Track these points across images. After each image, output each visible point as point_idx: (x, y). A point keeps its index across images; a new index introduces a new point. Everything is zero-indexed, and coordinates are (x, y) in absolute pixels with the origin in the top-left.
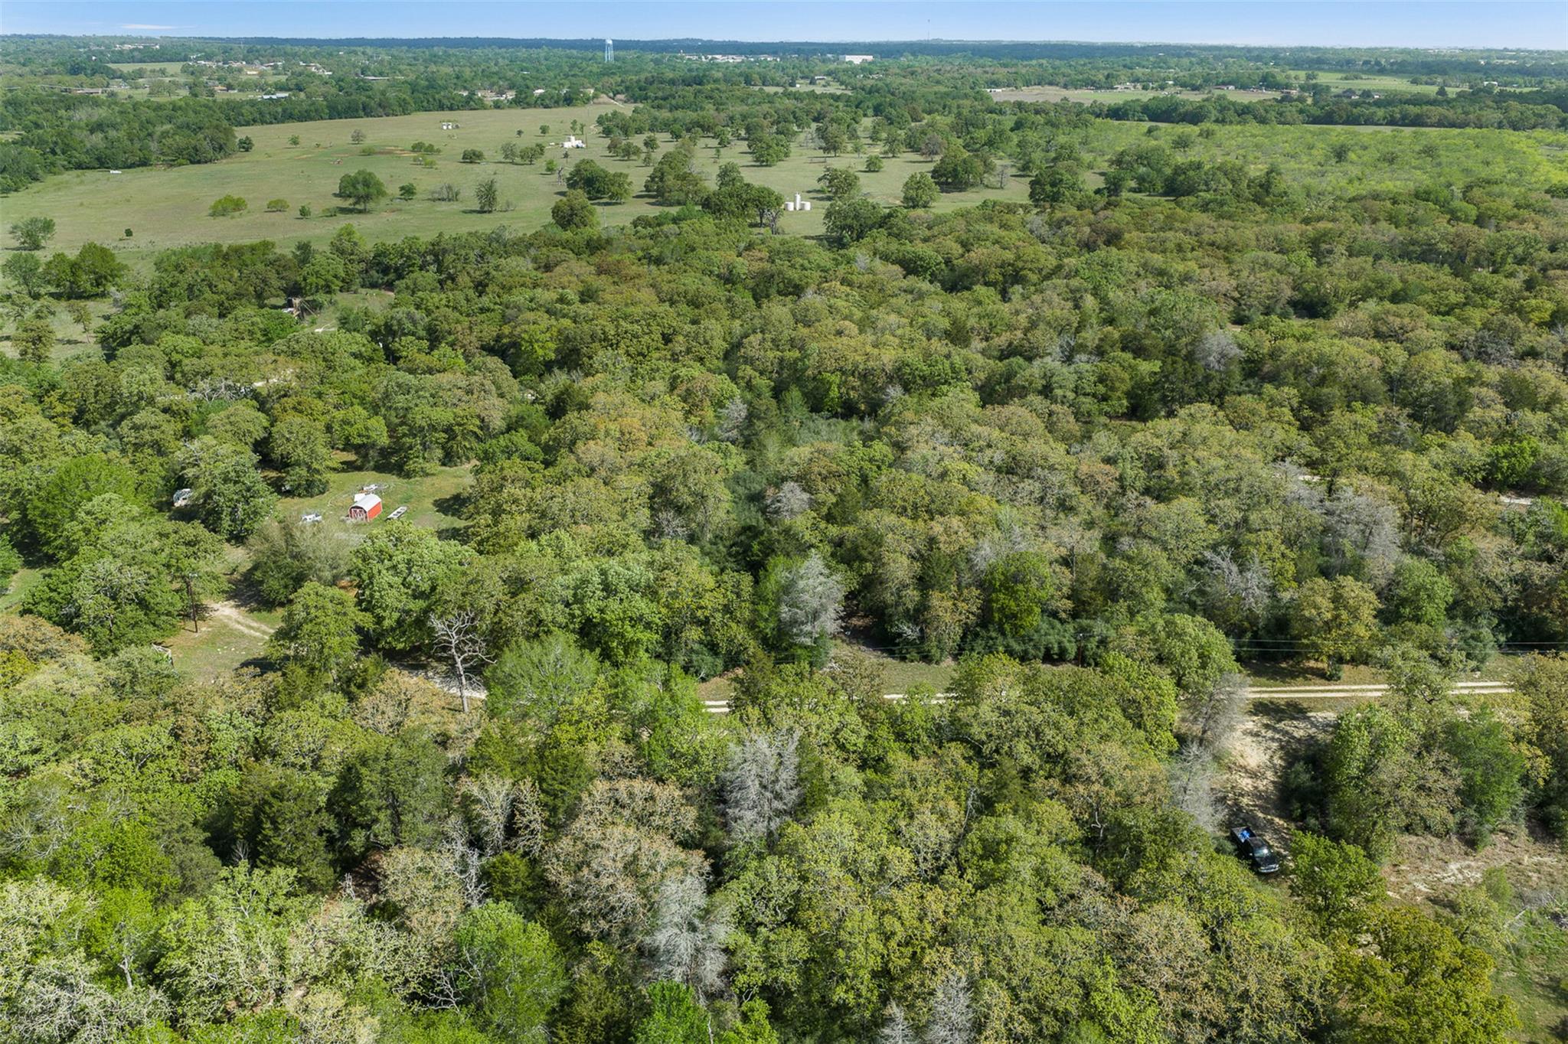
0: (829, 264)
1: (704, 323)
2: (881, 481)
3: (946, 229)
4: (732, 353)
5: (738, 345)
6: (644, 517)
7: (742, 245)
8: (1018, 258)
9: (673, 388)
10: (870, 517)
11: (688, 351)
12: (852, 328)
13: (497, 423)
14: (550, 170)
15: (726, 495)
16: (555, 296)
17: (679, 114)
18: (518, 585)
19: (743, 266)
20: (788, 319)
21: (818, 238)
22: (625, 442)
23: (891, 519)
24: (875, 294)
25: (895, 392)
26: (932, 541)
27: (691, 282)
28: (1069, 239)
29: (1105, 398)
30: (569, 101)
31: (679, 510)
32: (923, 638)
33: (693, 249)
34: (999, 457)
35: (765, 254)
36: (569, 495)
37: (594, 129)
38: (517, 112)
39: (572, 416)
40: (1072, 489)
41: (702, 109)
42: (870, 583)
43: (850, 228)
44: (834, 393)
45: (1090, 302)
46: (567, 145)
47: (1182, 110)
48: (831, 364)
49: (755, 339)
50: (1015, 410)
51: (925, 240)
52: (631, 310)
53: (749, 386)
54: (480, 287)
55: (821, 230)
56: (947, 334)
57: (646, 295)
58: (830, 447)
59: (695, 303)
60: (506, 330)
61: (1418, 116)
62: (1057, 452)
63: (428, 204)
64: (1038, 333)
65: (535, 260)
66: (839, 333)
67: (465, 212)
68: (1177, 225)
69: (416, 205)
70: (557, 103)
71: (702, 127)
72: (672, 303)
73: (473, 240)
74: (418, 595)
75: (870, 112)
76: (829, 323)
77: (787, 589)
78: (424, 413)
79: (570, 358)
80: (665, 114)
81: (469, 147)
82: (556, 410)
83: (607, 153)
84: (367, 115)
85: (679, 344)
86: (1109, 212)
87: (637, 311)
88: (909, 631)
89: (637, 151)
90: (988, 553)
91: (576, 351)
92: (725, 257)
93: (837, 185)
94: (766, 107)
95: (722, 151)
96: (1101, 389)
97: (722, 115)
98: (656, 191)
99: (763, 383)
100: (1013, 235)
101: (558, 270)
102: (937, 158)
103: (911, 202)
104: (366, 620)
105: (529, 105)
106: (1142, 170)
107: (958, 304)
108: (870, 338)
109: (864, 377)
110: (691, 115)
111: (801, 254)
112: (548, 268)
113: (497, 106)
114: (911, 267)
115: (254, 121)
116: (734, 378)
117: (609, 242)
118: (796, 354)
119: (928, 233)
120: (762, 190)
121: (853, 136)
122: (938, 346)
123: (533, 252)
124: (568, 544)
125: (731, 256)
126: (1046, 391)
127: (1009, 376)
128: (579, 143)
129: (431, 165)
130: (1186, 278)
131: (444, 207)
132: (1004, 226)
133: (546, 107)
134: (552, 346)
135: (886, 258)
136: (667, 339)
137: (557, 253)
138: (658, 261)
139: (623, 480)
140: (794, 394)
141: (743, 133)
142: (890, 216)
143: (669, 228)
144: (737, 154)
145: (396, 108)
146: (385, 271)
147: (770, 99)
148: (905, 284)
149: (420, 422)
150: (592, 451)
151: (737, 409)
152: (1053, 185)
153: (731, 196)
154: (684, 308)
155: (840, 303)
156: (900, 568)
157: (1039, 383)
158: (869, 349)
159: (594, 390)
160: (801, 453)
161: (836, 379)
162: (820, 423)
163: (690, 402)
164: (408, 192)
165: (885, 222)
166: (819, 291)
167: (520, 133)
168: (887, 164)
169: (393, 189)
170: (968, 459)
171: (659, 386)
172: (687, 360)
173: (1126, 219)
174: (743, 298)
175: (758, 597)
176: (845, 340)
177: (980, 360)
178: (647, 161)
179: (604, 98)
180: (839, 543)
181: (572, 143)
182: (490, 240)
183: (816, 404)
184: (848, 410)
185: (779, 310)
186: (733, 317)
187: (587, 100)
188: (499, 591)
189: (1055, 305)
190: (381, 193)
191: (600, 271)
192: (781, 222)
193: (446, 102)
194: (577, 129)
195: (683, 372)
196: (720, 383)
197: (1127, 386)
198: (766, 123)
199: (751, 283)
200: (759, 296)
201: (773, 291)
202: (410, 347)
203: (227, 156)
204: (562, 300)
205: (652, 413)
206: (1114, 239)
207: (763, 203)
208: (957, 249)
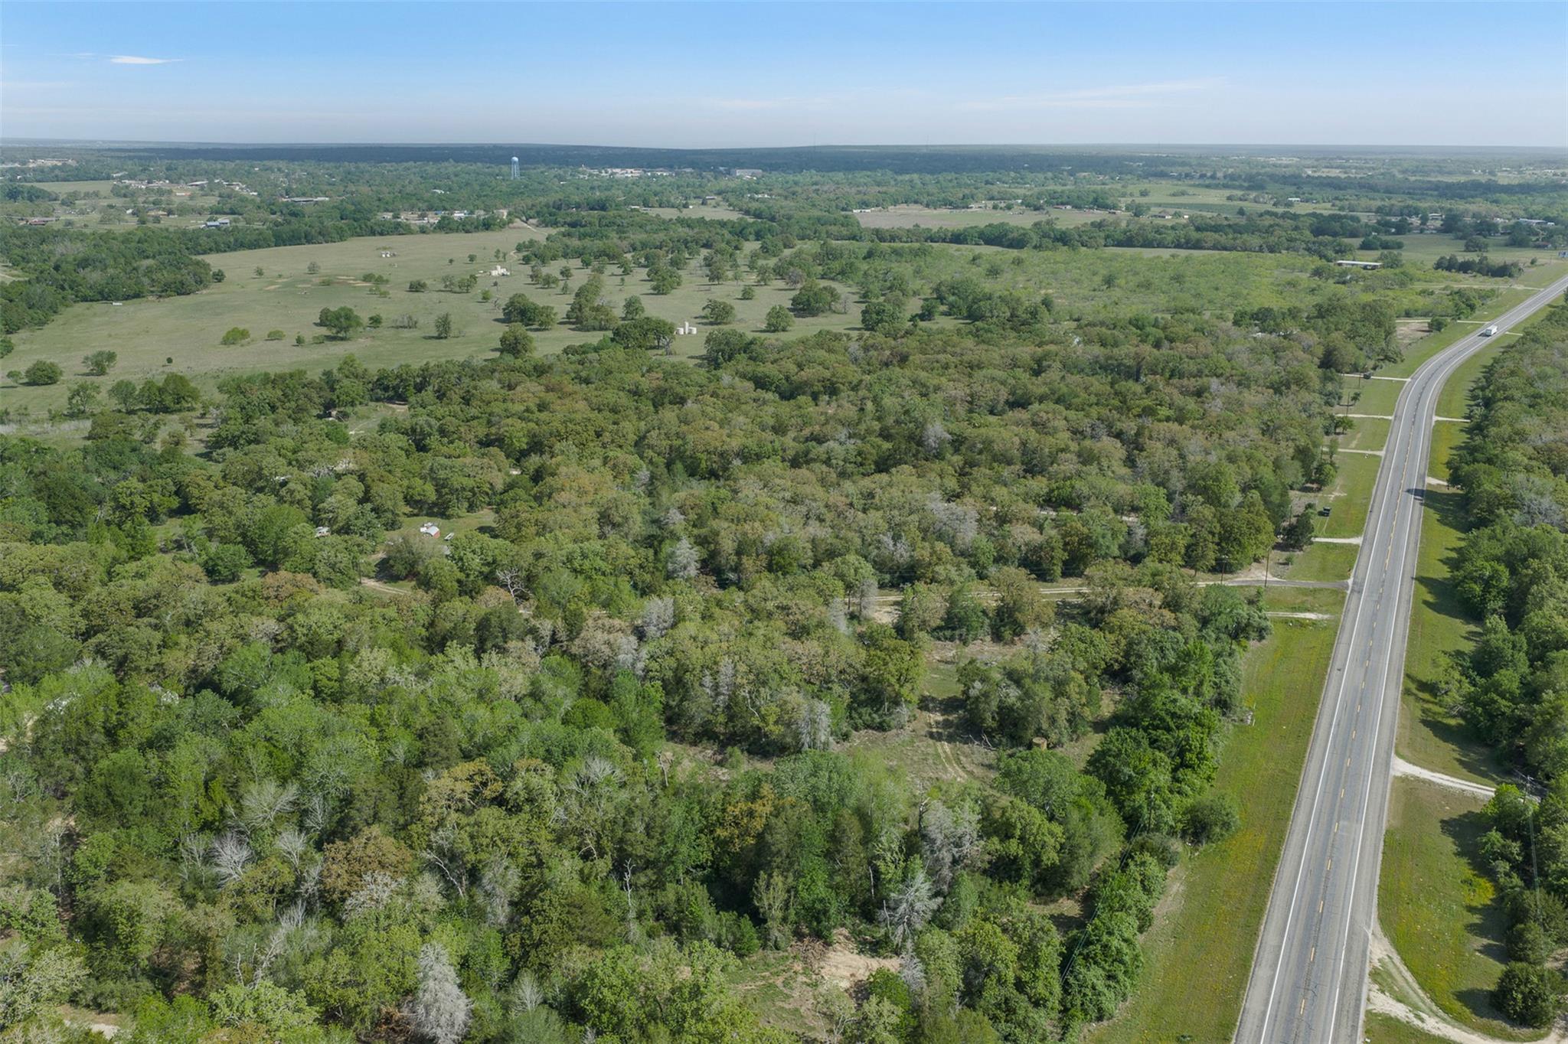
0: (705, 382)
1: (622, 424)
2: (722, 508)
3: (788, 353)
4: (640, 443)
5: (644, 437)
6: (595, 529)
7: (645, 369)
8: (834, 375)
9: (605, 464)
10: (715, 524)
11: (613, 442)
12: (716, 426)
13: (499, 487)
14: (486, 298)
15: (639, 518)
16: (523, 408)
17: (587, 242)
18: (538, 556)
19: (646, 384)
20: (676, 421)
21: (700, 357)
22: (582, 492)
23: (726, 525)
24: (734, 402)
25: (737, 462)
26: (745, 534)
27: (611, 396)
28: (874, 360)
29: (862, 464)
30: (487, 226)
31: (614, 525)
32: (739, 579)
33: (611, 373)
34: (788, 495)
35: (661, 375)
36: (558, 516)
37: (514, 256)
38: (441, 237)
39: (549, 479)
40: (823, 510)
41: (607, 237)
42: (714, 555)
43: (723, 351)
44: (703, 465)
45: (869, 406)
46: (494, 273)
47: (1010, 236)
48: (701, 448)
49: (654, 433)
50: (804, 472)
51: (774, 362)
52: (573, 416)
53: (651, 462)
54: (466, 401)
55: (704, 352)
56: (773, 428)
57: (582, 405)
58: (696, 493)
59: (614, 411)
60: (493, 430)
61: (1198, 241)
62: (819, 492)
63: (393, 331)
64: (829, 427)
65: (500, 381)
66: (707, 429)
67: (425, 338)
68: (949, 349)
69: (383, 331)
70: (477, 229)
71: (608, 255)
72: (600, 411)
73: (450, 366)
74: (488, 564)
75: (752, 237)
76: (701, 422)
77: (672, 555)
78: (457, 481)
79: (536, 446)
80: (575, 243)
81: (415, 279)
82: (537, 477)
83: (529, 281)
84: (309, 242)
85: (607, 437)
86: (904, 340)
87: (578, 417)
88: (732, 576)
89: (555, 281)
90: (771, 537)
91: (541, 443)
92: (634, 378)
93: (718, 314)
94: (661, 236)
95: (626, 278)
96: (859, 459)
97: (625, 243)
98: (576, 319)
99: (661, 461)
100: (833, 356)
101: (519, 388)
102: (799, 286)
103: (773, 328)
104: (461, 576)
105: (451, 230)
106: (952, 298)
107: (786, 408)
108: (726, 431)
109: (721, 455)
110: (598, 244)
111: (685, 375)
112: (511, 387)
113: (423, 230)
114: (761, 383)
115: (211, 250)
116: (642, 457)
117: (550, 367)
118: (680, 442)
119: (777, 356)
120: (658, 322)
121: (735, 266)
122: (769, 435)
123: (496, 374)
124: (561, 537)
125: (637, 376)
126: (827, 462)
127: (807, 453)
128: (503, 271)
129: (384, 295)
130: (937, 389)
131: (406, 333)
132: (830, 351)
133: (467, 232)
134: (525, 440)
135: (744, 376)
136: (598, 435)
137: (515, 377)
138: (587, 381)
139: (584, 510)
140: (679, 466)
141: (642, 260)
142: (751, 343)
143: (593, 356)
144: (638, 283)
145: (335, 235)
146: (386, 389)
147: (665, 225)
148: (754, 395)
149: (457, 486)
150: (563, 497)
151: (644, 474)
152: (878, 313)
153: (635, 327)
154: (606, 413)
155: (709, 409)
156: (728, 545)
157: (824, 457)
158: (725, 438)
159: (558, 465)
160: (682, 495)
161: (704, 456)
162: (694, 482)
163: (617, 471)
164: (376, 321)
165: (747, 347)
166: (696, 401)
167: (451, 261)
168: (758, 291)
169: (366, 321)
170: (771, 497)
171: (597, 462)
172: (612, 447)
173: (915, 344)
174: (647, 407)
175: (657, 560)
176: (709, 433)
177: (792, 444)
178: (565, 290)
179: (518, 223)
180: (697, 537)
181: (499, 271)
182: (463, 366)
183: (693, 471)
184: (713, 474)
185: (669, 414)
186: (640, 419)
187: (503, 225)
188: (531, 559)
189: (845, 407)
190: (359, 324)
191: (548, 389)
192: (674, 346)
193: (376, 228)
194: (500, 257)
195: (611, 454)
196: (633, 460)
197: (875, 458)
198: (661, 252)
199: (651, 395)
200: (657, 405)
201: (666, 400)
202: (433, 441)
203: (206, 287)
204: (527, 410)
205: (596, 477)
206: (903, 359)
207: (661, 331)
208: (793, 368)
